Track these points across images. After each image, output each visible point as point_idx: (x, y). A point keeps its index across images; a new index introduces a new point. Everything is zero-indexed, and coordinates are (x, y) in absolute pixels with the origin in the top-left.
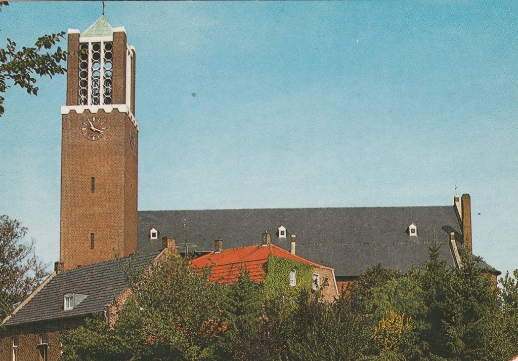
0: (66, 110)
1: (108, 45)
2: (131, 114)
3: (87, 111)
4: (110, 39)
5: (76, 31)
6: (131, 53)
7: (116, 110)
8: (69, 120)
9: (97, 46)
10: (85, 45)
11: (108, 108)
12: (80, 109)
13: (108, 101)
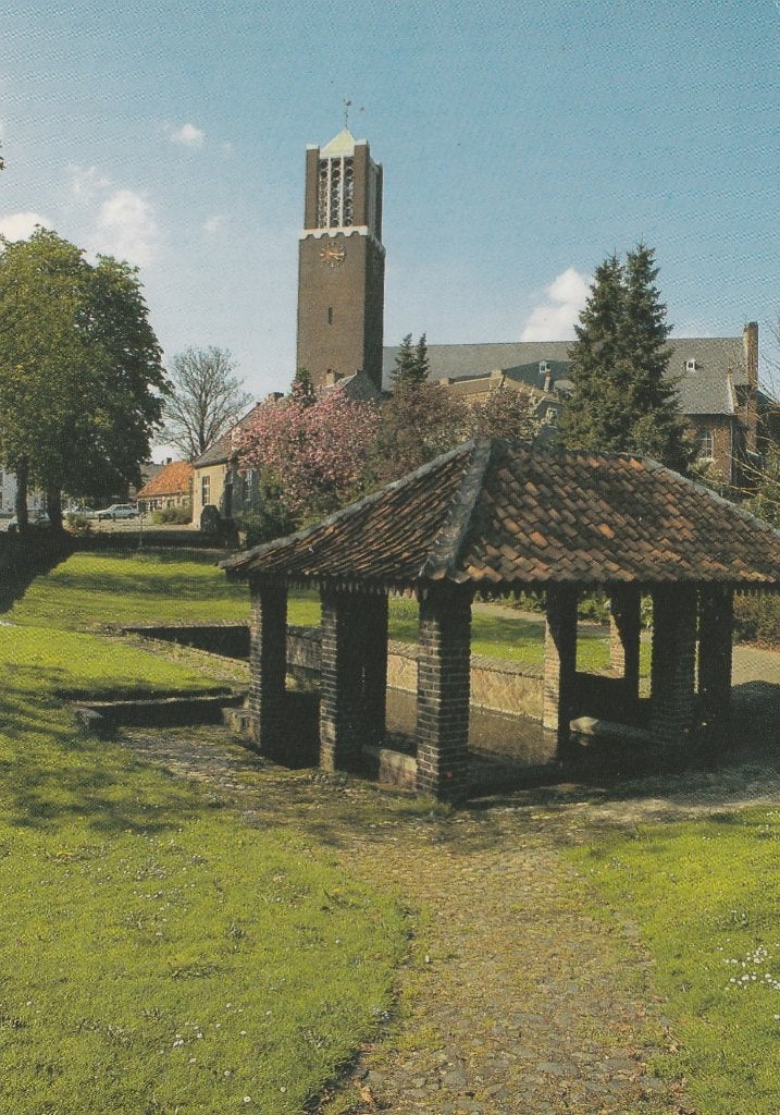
0: (304, 234)
1: (349, 162)
2: (373, 238)
3: (325, 236)
4: (351, 153)
5: (315, 147)
6: (377, 170)
7: (354, 234)
8: (306, 245)
9: (336, 163)
10: (324, 164)
11: (348, 231)
12: (317, 233)
13: (346, 224)
